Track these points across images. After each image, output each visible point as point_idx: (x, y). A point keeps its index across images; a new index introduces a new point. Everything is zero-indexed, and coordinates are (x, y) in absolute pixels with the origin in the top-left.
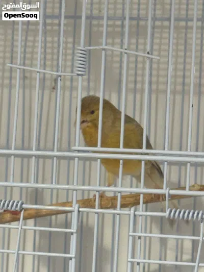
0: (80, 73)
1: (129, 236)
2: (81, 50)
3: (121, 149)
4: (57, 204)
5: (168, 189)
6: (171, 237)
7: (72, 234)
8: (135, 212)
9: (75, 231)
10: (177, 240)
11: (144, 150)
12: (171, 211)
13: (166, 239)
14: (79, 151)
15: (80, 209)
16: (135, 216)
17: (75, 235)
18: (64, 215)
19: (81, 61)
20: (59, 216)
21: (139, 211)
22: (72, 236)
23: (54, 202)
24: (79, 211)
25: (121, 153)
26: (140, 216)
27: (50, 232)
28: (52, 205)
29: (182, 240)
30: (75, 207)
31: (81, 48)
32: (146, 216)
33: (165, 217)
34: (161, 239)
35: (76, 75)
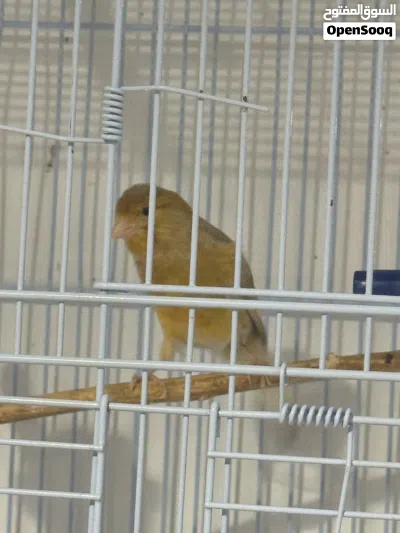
0: (110, 137)
1: (207, 457)
2: (113, 93)
3: (192, 288)
4: (57, 395)
5: (284, 365)
6: (282, 460)
7: (95, 453)
8: (219, 410)
9: (101, 448)
10: (293, 464)
11: (237, 290)
12: (289, 410)
13: (271, 462)
14: (108, 291)
15: (112, 405)
16: (218, 417)
17: (100, 456)
18: (69, 416)
19: (112, 113)
20: (60, 418)
21: (227, 409)
22: (94, 458)
23: (50, 390)
24: (108, 410)
25: (192, 296)
26: (229, 418)
27: (43, 450)
28: (45, 396)
29: (302, 465)
30: (101, 401)
31: (112, 89)
32: (242, 419)
33: (277, 420)
34: (261, 462)
35: (102, 140)
